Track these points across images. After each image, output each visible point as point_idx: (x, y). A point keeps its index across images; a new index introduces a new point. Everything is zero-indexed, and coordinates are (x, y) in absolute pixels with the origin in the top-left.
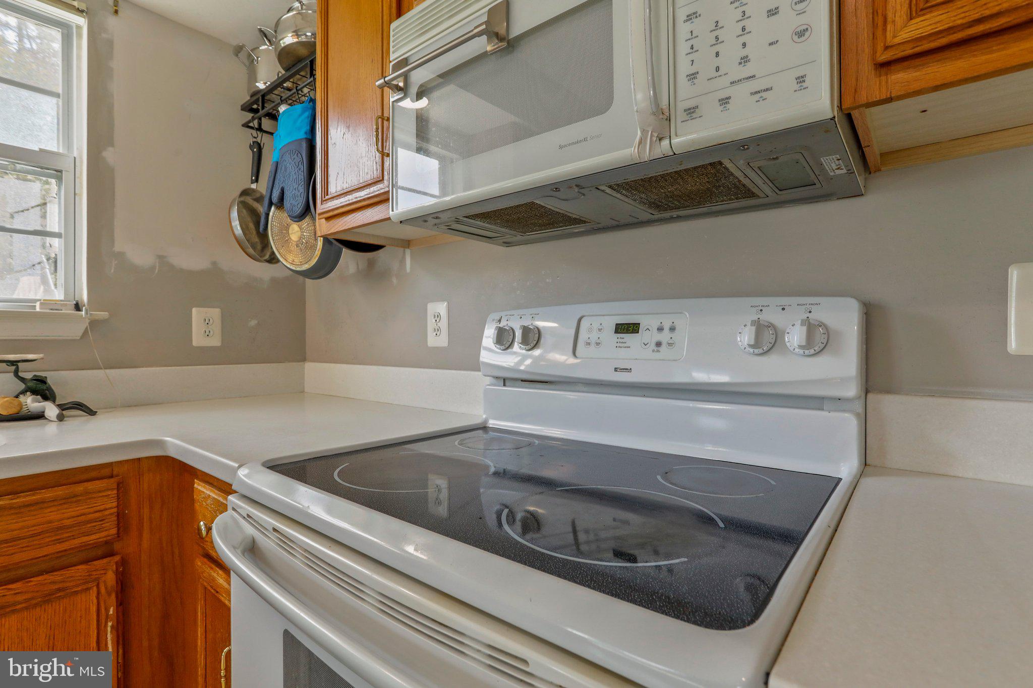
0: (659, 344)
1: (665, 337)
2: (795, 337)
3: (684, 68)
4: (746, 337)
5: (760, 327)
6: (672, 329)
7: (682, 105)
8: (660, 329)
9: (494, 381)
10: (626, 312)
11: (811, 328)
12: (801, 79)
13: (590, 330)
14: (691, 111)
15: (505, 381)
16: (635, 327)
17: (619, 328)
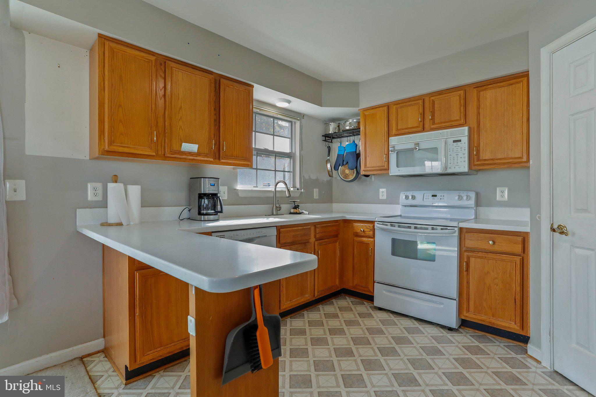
0: (441, 199)
1: (442, 197)
2: (465, 198)
3: (449, 162)
4: (457, 198)
5: (459, 196)
6: (443, 196)
7: (449, 167)
8: (441, 196)
9: (402, 206)
10: (434, 193)
11: (467, 196)
12: (464, 167)
13: (426, 196)
14: (450, 168)
15: (405, 206)
16: (436, 196)
17: (433, 196)
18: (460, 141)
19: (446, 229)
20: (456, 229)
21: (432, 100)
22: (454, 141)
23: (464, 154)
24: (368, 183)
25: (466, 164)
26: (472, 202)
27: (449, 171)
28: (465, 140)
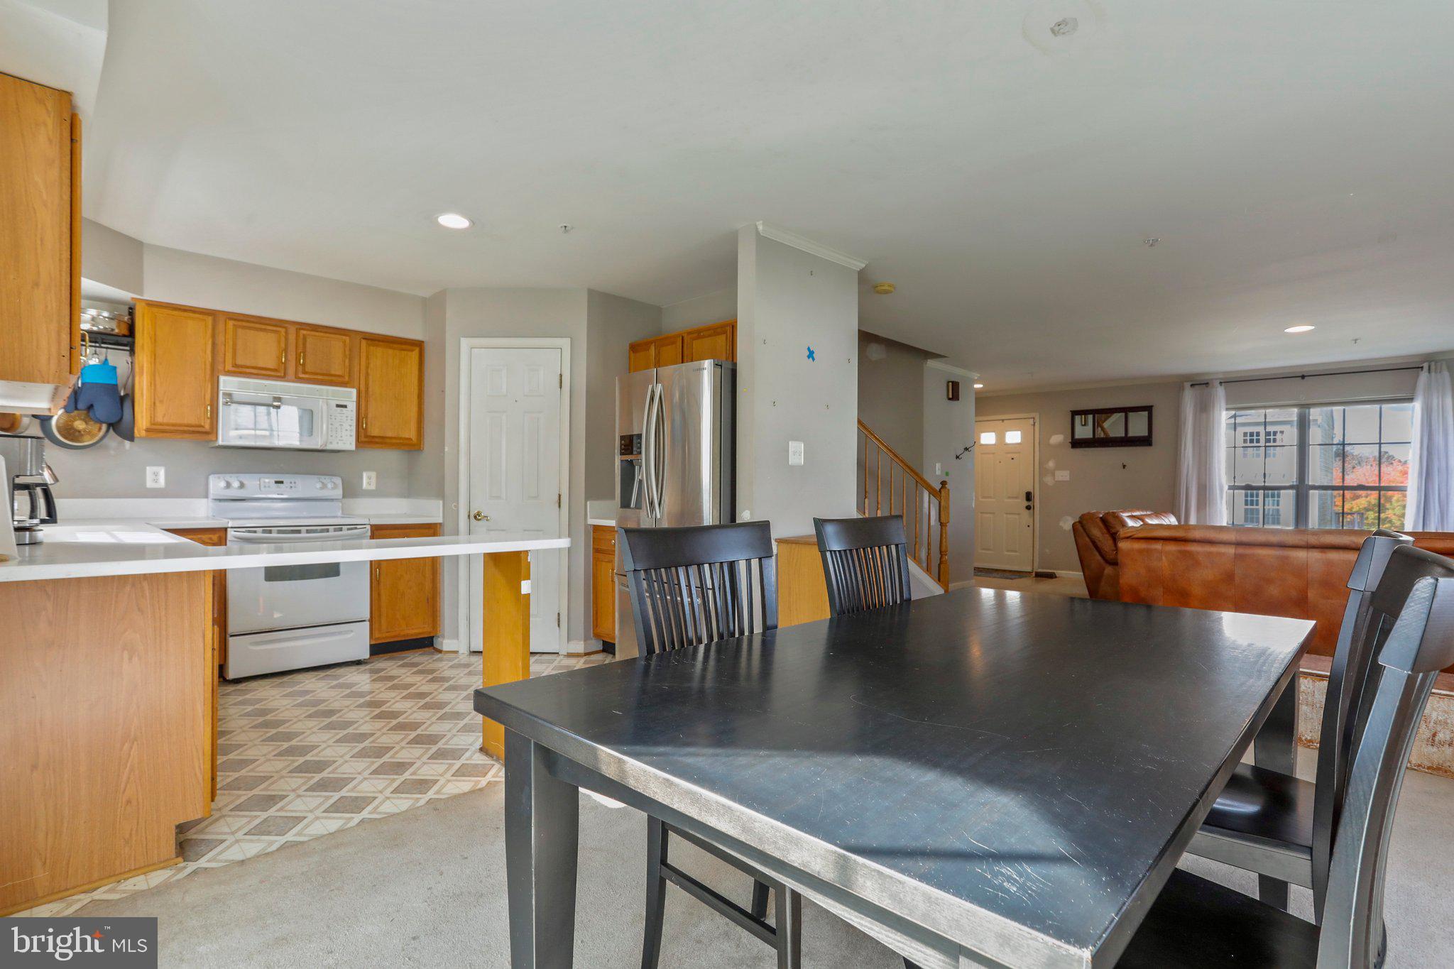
0: (291, 487)
1: (293, 485)
2: (329, 486)
3: (331, 434)
6: (295, 483)
8: (291, 483)
10: (282, 478)
11: (334, 483)
12: (350, 443)
13: (265, 482)
15: (220, 500)
16: (282, 482)
17: (277, 482)
18: (345, 407)
19: (356, 528)
20: (368, 527)
21: (304, 335)
22: (338, 406)
23: (351, 426)
24: (112, 452)
25: (353, 439)
26: (338, 492)
27: (329, 447)
28: (352, 406)
